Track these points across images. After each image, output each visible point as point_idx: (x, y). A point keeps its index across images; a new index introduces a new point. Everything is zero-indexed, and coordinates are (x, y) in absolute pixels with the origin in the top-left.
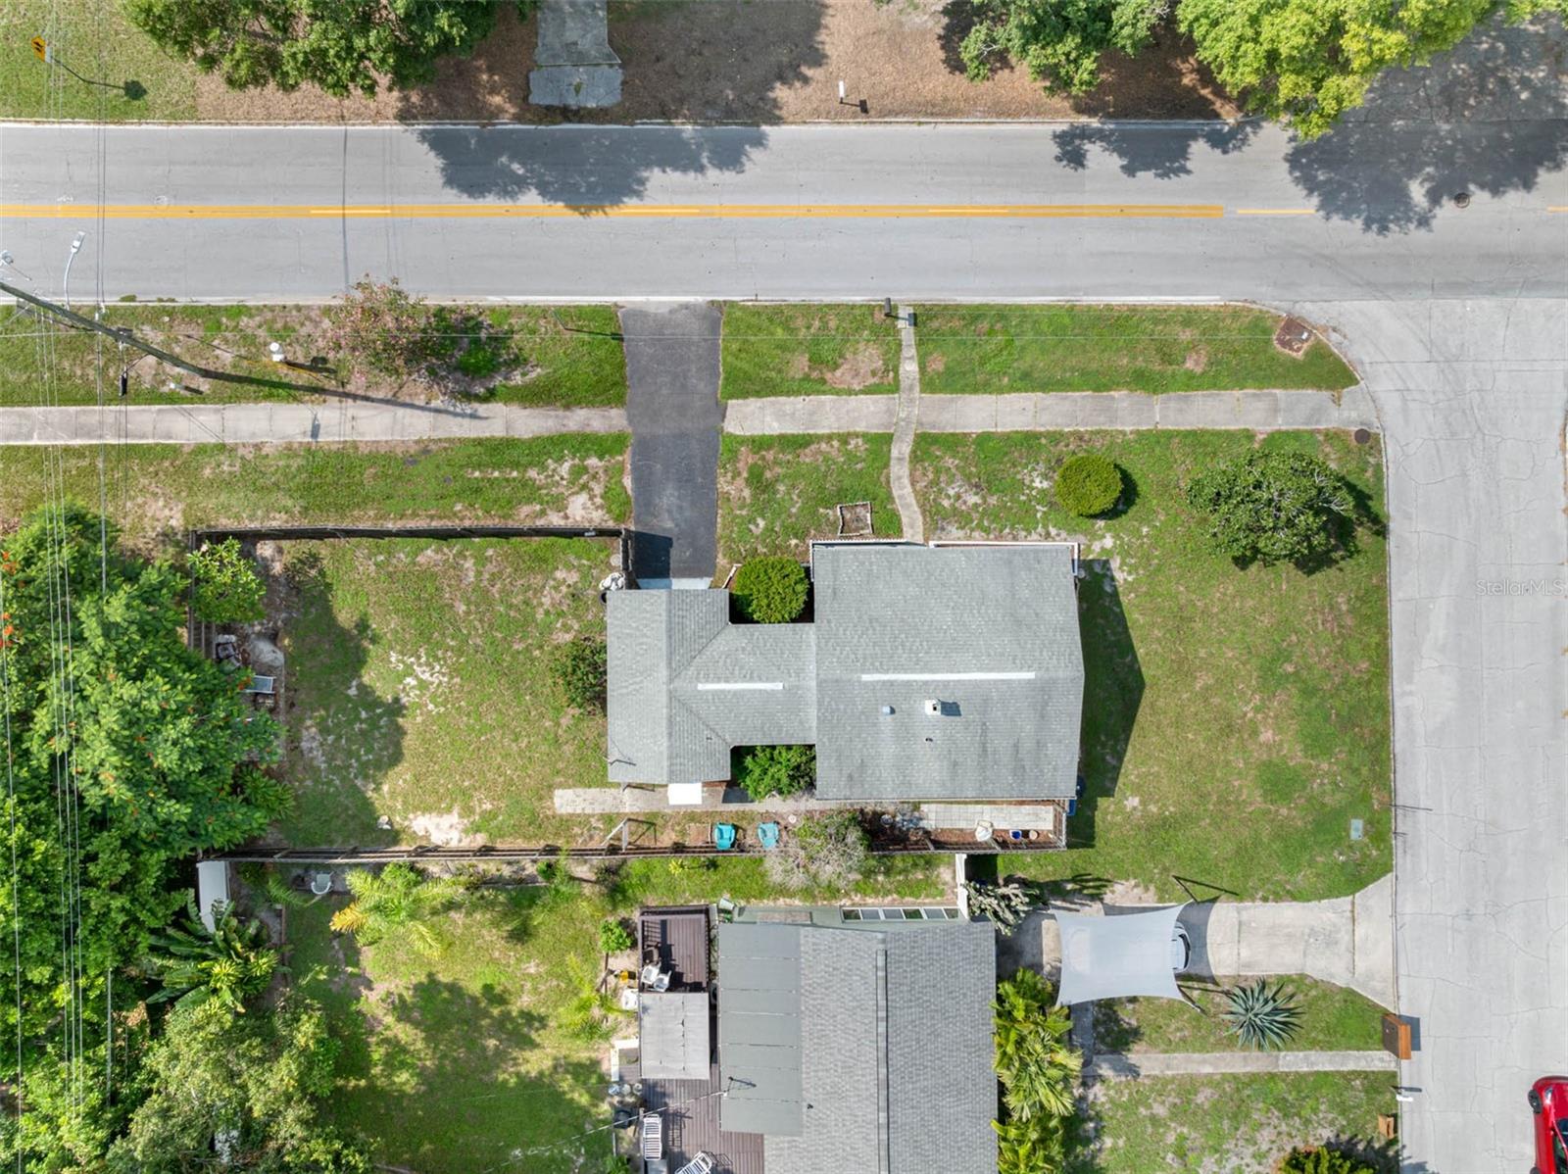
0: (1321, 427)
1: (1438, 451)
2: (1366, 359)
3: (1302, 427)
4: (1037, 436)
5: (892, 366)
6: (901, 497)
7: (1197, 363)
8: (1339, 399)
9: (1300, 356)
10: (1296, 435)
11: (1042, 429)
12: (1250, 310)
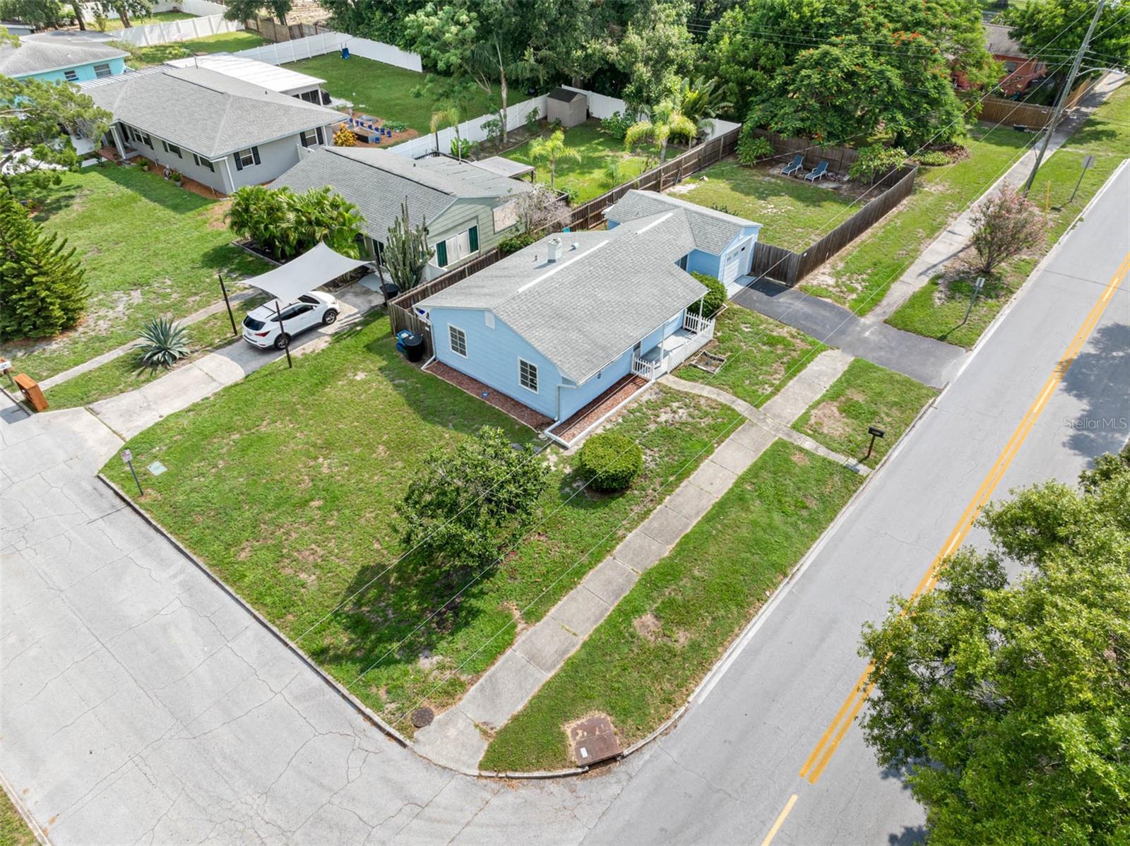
0: (473, 688)
1: (321, 785)
2: (495, 801)
3: (493, 668)
4: (680, 479)
5: (816, 434)
6: (703, 389)
7: (644, 625)
8: (485, 733)
9: (568, 728)
10: (492, 655)
11: (682, 485)
12: (661, 720)
